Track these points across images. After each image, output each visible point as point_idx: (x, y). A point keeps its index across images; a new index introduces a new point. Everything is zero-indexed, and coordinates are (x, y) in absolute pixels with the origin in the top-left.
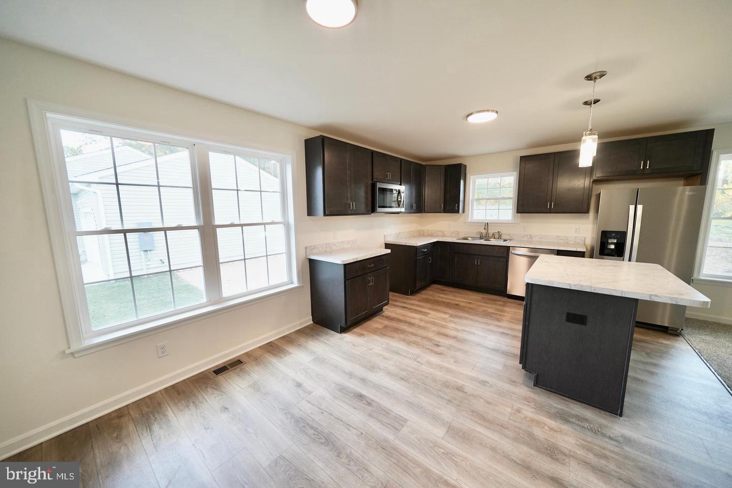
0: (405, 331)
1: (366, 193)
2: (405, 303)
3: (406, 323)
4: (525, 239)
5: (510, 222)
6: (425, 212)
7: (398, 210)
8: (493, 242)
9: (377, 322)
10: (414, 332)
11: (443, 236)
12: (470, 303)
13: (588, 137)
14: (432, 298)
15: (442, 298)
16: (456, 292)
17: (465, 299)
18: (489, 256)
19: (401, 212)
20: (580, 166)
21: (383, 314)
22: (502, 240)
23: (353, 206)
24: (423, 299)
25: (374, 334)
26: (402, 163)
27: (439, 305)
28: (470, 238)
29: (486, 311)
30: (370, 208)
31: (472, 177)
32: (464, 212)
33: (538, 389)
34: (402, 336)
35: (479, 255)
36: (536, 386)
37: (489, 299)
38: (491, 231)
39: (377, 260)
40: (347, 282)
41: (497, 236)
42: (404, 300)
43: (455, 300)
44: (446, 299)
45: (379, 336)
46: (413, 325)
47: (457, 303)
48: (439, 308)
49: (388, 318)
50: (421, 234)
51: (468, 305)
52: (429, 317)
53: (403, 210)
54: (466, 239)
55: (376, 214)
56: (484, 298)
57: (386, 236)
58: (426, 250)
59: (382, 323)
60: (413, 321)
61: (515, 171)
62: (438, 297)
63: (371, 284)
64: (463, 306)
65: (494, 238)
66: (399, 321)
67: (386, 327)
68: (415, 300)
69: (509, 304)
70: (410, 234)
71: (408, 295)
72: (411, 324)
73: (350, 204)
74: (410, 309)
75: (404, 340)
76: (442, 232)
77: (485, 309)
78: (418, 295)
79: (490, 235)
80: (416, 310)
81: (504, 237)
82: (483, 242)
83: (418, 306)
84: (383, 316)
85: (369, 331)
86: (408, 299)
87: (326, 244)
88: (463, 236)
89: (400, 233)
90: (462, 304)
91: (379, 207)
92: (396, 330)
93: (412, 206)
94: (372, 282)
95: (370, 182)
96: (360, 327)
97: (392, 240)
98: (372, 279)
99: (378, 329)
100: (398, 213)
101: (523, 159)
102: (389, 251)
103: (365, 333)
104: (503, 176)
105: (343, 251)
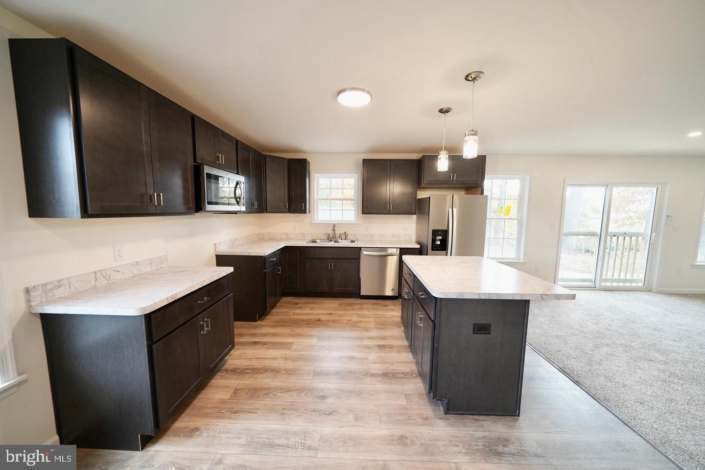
0: (269, 389)
1: (185, 180)
2: (254, 335)
3: (267, 371)
4: (367, 238)
5: (353, 223)
6: (267, 212)
7: (236, 208)
8: (343, 243)
9: (218, 387)
10: (283, 384)
11: (288, 239)
12: (331, 314)
13: (471, 137)
14: (286, 317)
15: (299, 314)
16: (311, 303)
17: (323, 309)
18: (342, 259)
19: (240, 211)
20: (438, 170)
21: (226, 366)
22: (350, 241)
23: (159, 199)
24: (277, 322)
25: (217, 417)
26: (239, 145)
27: (299, 326)
28: (318, 241)
29: (350, 320)
30: (192, 204)
31: (315, 175)
32: (309, 213)
33: (452, 418)
34: (268, 402)
35: (331, 259)
36: (448, 414)
37: (346, 304)
38: (338, 232)
39: (212, 289)
40: (154, 346)
41: (343, 237)
42: (252, 331)
43: (313, 314)
44: (304, 314)
45: (229, 418)
46: (278, 372)
47: (318, 317)
48: (299, 331)
49: (235, 371)
50: (262, 239)
51: (330, 318)
52: (294, 350)
53: (243, 209)
54: (314, 242)
55: (204, 214)
56: (340, 304)
57: (217, 246)
58: (275, 259)
59: (227, 387)
60: (275, 364)
61: (356, 173)
62: (294, 314)
63: (206, 329)
64: (325, 321)
65: (341, 239)
66: (255, 371)
67: (236, 392)
68: (266, 326)
69: (365, 306)
70: (248, 239)
71: (256, 321)
72: (275, 371)
73: (151, 197)
74: (264, 344)
75: (273, 410)
76: (286, 234)
77: (348, 318)
78: (268, 317)
79: (337, 236)
80: (273, 344)
81: (350, 237)
82: (332, 244)
83: (274, 335)
84: (227, 371)
85: (207, 416)
86: (256, 327)
87: (95, 273)
88: (310, 238)
89: (236, 239)
90: (323, 318)
91: (209, 203)
92: (256, 392)
93: (253, 205)
94: (207, 326)
95: (191, 163)
96: (188, 411)
97: (226, 249)
98: (207, 322)
99: (223, 402)
100: (236, 213)
101: (366, 162)
102: (230, 270)
103: (199, 423)
104: (345, 178)
105: (139, 280)
